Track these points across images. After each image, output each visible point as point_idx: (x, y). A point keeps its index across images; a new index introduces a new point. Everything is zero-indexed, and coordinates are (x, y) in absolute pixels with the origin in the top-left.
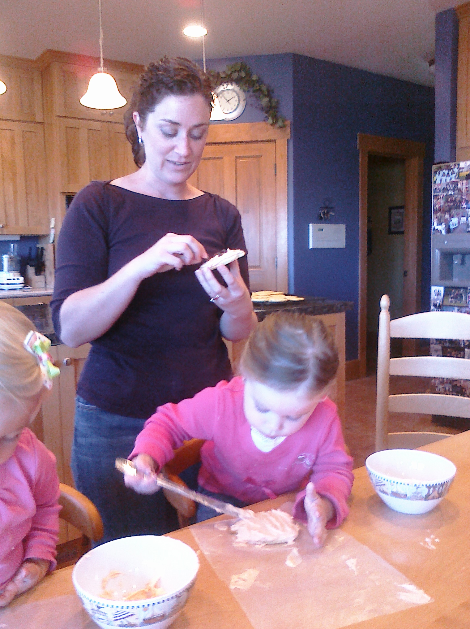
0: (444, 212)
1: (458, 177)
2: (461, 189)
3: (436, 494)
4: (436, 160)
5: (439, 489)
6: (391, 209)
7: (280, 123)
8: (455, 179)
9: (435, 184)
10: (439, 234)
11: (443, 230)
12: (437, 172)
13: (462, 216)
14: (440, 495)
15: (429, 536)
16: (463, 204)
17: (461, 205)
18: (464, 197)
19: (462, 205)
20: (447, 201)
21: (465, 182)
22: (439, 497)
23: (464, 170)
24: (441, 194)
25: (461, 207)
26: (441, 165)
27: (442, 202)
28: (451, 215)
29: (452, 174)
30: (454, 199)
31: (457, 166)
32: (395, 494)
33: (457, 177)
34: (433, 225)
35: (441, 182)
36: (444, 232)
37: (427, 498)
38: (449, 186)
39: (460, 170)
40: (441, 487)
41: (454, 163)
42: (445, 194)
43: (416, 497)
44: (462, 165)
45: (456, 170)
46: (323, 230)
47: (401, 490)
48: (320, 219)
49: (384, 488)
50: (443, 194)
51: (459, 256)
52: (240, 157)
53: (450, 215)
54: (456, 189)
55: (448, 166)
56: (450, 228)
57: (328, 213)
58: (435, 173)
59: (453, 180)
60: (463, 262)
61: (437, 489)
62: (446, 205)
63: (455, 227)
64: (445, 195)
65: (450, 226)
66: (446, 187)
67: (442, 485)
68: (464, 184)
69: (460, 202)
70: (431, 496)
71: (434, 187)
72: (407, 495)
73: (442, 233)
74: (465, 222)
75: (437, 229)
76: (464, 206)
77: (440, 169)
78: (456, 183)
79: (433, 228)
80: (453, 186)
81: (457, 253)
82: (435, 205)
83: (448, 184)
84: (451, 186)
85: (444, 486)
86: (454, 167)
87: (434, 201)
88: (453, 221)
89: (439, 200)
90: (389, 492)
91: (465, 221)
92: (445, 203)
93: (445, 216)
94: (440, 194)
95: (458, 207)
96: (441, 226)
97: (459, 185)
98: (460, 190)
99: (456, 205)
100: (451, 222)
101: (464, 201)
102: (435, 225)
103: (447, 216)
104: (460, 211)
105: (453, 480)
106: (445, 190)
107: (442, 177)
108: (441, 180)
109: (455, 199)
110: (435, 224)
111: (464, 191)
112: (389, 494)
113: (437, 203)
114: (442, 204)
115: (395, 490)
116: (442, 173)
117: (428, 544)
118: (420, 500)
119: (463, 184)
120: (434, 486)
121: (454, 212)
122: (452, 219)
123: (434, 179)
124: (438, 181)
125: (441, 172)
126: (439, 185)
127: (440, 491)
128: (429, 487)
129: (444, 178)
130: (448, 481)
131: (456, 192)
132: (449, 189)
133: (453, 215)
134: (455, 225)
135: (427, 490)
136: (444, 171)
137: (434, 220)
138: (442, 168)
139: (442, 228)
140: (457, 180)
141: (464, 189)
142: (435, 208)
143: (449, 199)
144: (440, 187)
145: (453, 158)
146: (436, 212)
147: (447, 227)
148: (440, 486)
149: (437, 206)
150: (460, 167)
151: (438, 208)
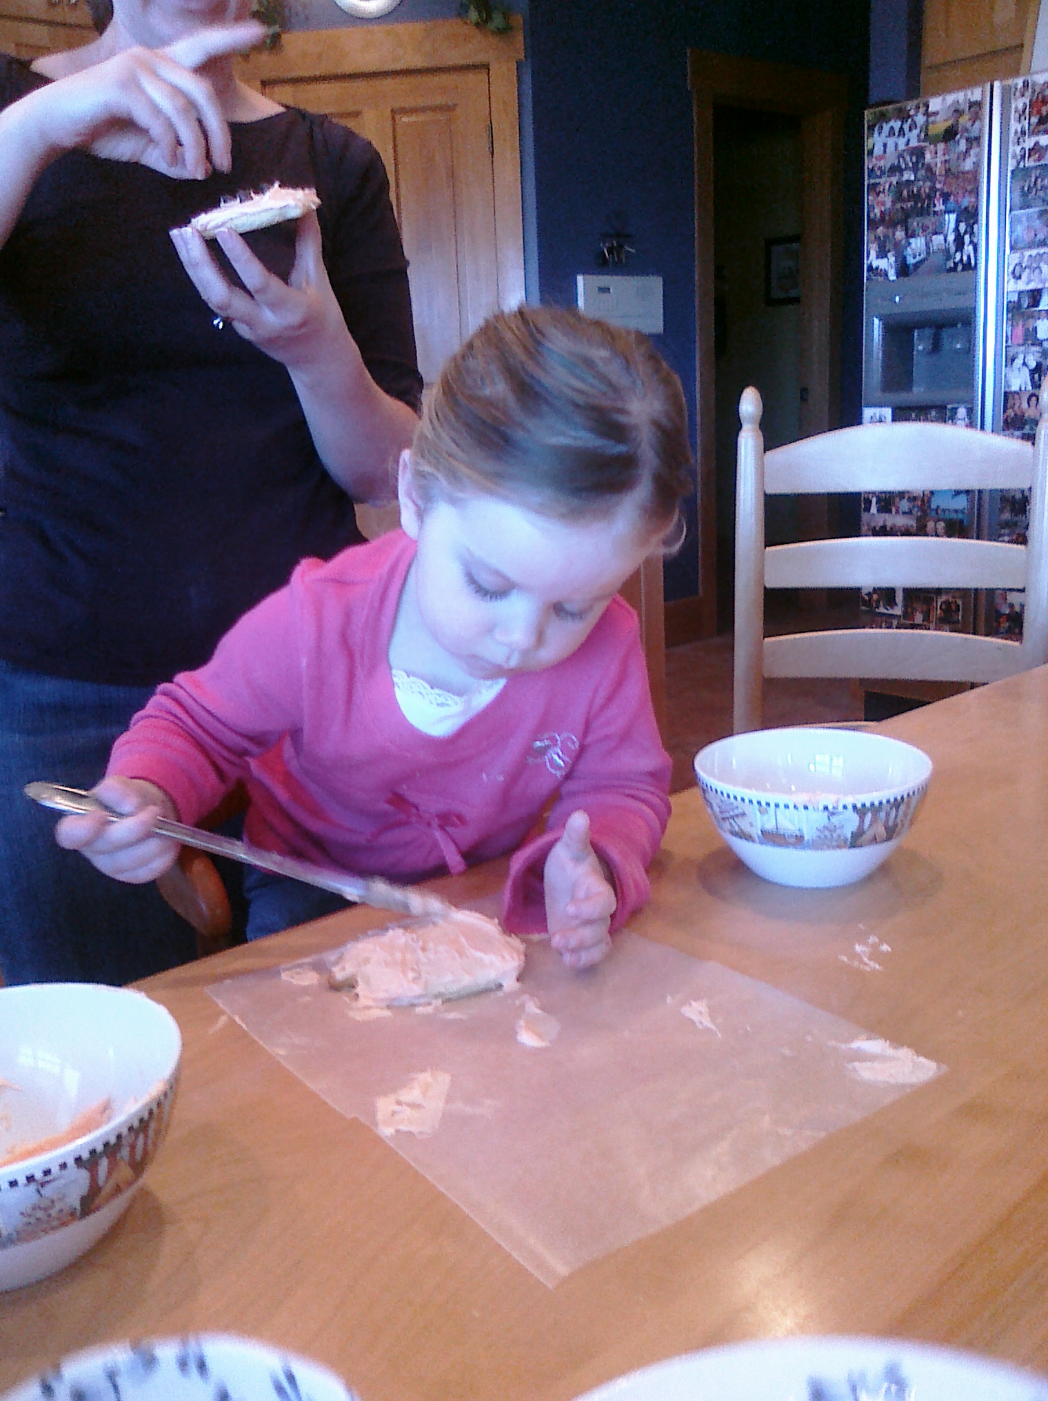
0: (893, 224)
1: (926, 135)
2: (933, 165)
3: (881, 830)
4: (874, 96)
5: (888, 815)
6: (770, 243)
7: (498, 21)
8: (919, 141)
9: (870, 157)
10: (881, 279)
11: (892, 268)
12: (876, 124)
13: (936, 233)
14: (891, 833)
15: (863, 940)
16: (936, 202)
17: (932, 205)
18: (938, 186)
19: (935, 206)
20: (898, 197)
21: (941, 146)
22: (889, 838)
23: (939, 118)
24: (885, 182)
25: (932, 209)
26: (884, 108)
27: (887, 200)
28: (910, 232)
29: (910, 130)
30: (915, 191)
31: (922, 110)
32: (773, 838)
33: (923, 135)
34: (868, 257)
35: (885, 152)
36: (892, 276)
37: (856, 841)
38: (904, 160)
39: (931, 119)
40: (894, 811)
41: (916, 102)
42: (894, 180)
43: (828, 840)
44: (935, 104)
45: (920, 119)
46: (609, 289)
47: (788, 822)
48: (602, 265)
49: (743, 824)
50: (889, 180)
51: (928, 332)
52: (404, 111)
53: (906, 234)
54: (920, 165)
55: (900, 110)
56: (906, 264)
57: (621, 246)
58: (871, 128)
59: (914, 143)
60: (936, 347)
61: (883, 815)
62: (898, 206)
63: (918, 258)
64: (895, 183)
65: (908, 257)
66: (896, 164)
67: (897, 804)
68: (940, 153)
69: (930, 197)
70: (868, 835)
71: (868, 164)
72: (802, 837)
73: (889, 275)
74: (940, 247)
75: (877, 268)
76: (940, 207)
77: (884, 117)
78: (919, 153)
79: (867, 264)
80: (914, 159)
81: (921, 325)
82: (871, 209)
83: (901, 156)
84: (908, 158)
85: (902, 807)
86: (917, 112)
87: (868, 199)
88: (913, 246)
89: (881, 195)
90: (756, 832)
91: (940, 244)
92: (893, 202)
93: (894, 235)
94: (882, 180)
95: (924, 212)
96: (886, 260)
97: (928, 156)
98: (929, 169)
99: (919, 205)
100: (908, 249)
101: (938, 194)
102: (873, 259)
103: (900, 234)
104: (929, 221)
105: (923, 791)
106: (895, 169)
107: (888, 139)
108: (885, 145)
109: (919, 191)
110: (873, 254)
111: (939, 169)
112: (757, 839)
113: (878, 203)
114: (888, 205)
115: (770, 826)
116: (886, 127)
117: (861, 961)
118: (839, 847)
119: (936, 153)
120: (875, 809)
121: (915, 224)
122: (912, 240)
123: (868, 144)
124: (878, 150)
125: (884, 125)
126: (880, 158)
127: (891, 823)
128: (861, 811)
129: (891, 142)
130: (911, 794)
131: (922, 173)
132: (903, 166)
133: (914, 231)
134: (918, 254)
135: (855, 818)
136: (892, 123)
137: (871, 245)
138: (888, 115)
139: (887, 264)
140: (922, 144)
141: (939, 165)
142: (872, 215)
143: (905, 193)
144: (882, 163)
145: (914, 90)
146: (873, 224)
147: (900, 259)
148: (891, 808)
149: (877, 211)
150: (930, 110)
151: (878, 215)
